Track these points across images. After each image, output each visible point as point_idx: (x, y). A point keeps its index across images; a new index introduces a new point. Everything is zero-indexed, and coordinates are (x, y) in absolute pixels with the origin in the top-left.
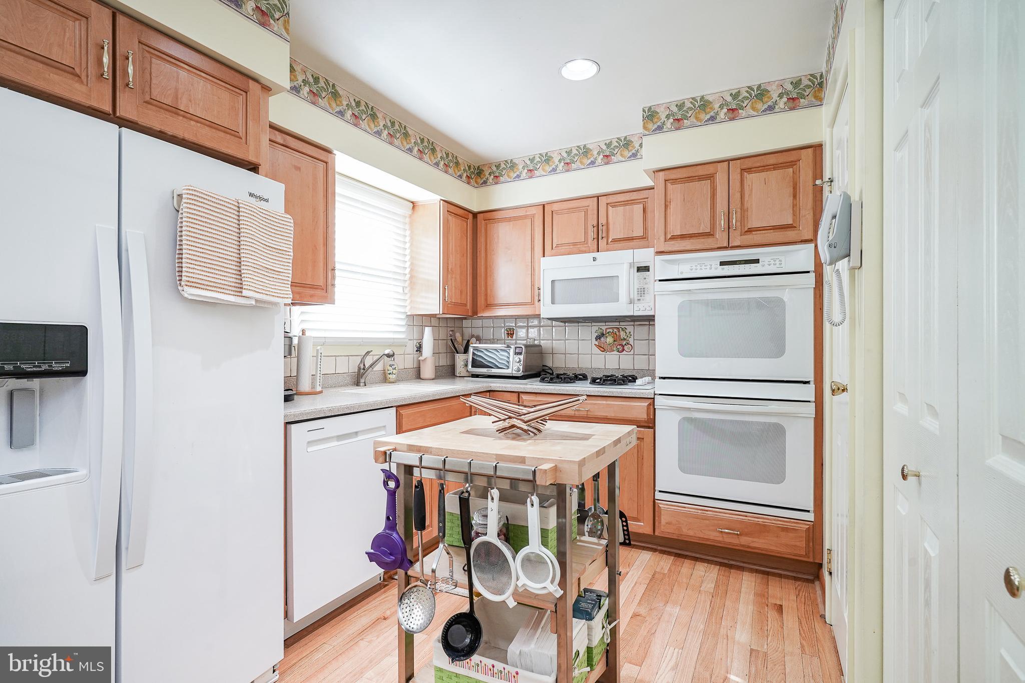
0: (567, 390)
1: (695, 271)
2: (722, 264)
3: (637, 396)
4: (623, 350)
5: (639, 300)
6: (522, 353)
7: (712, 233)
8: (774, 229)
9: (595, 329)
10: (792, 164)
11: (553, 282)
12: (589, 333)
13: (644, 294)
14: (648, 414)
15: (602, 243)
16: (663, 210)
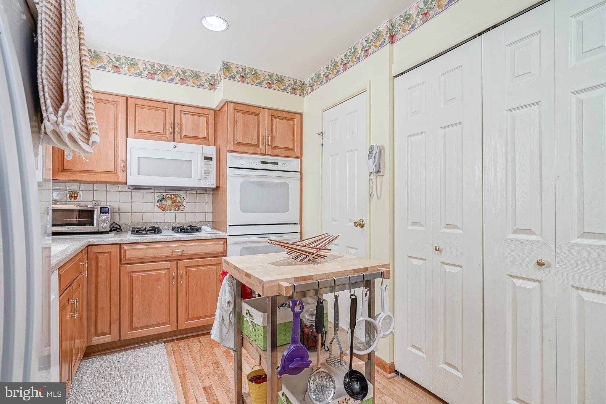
0: (166, 238)
1: (249, 164)
2: (262, 162)
3: (217, 238)
4: (179, 209)
5: (205, 177)
6: (108, 212)
7: (258, 145)
8: (285, 149)
9: (157, 195)
10: (292, 119)
11: (139, 158)
12: (152, 198)
13: (209, 174)
14: (223, 248)
15: (177, 137)
16: (233, 126)
